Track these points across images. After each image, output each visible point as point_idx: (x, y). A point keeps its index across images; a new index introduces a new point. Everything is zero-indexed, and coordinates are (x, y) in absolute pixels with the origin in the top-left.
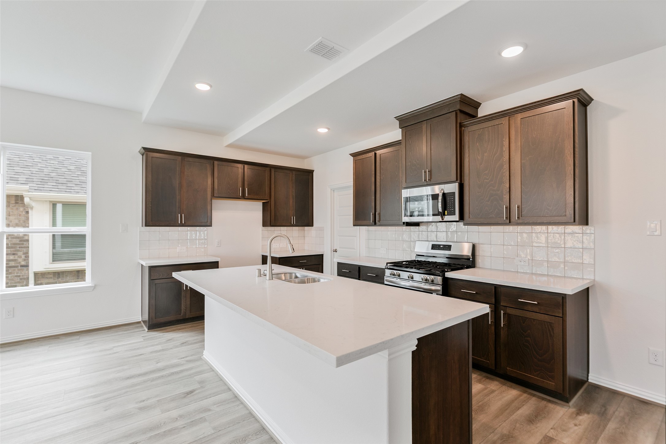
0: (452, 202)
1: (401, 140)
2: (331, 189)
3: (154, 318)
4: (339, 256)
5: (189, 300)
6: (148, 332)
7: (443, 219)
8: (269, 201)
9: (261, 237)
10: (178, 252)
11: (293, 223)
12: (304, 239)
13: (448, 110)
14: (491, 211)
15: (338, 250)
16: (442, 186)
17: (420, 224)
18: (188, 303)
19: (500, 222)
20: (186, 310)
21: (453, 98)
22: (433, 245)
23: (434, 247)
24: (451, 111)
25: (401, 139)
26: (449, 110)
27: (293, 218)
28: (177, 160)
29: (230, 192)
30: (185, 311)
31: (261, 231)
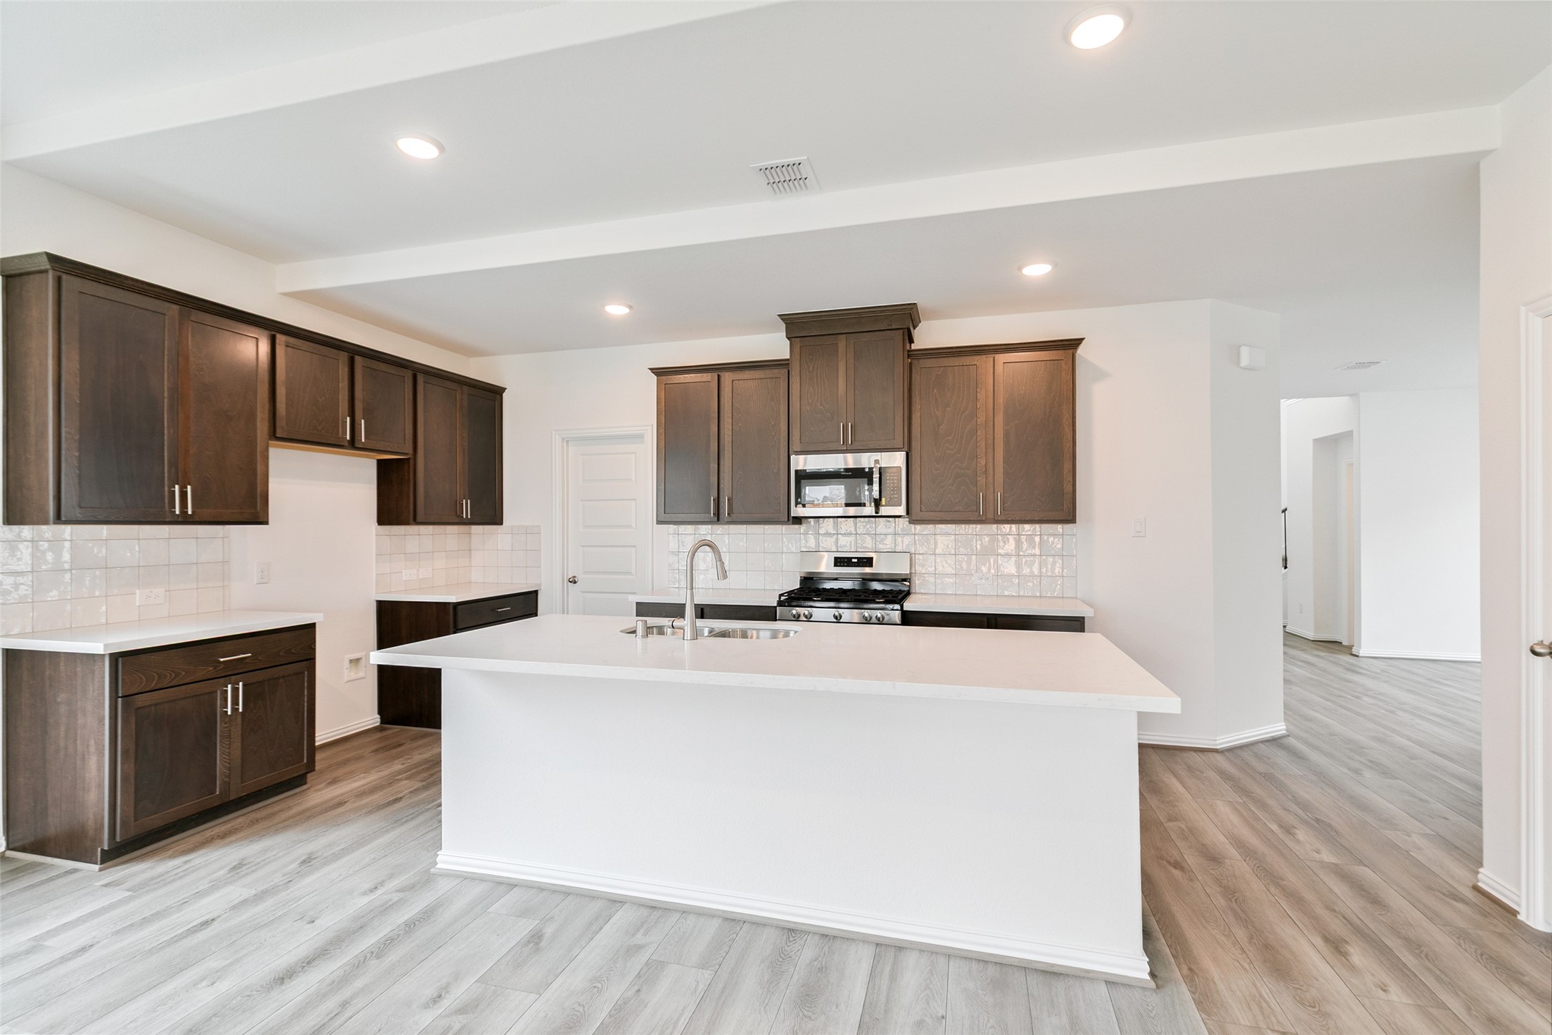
0: (894, 483)
1: (788, 360)
2: (563, 439)
3: (132, 819)
4: (582, 592)
5: (239, 745)
6: (101, 870)
7: (876, 513)
8: (408, 459)
9: (374, 553)
10: (137, 604)
11: (467, 516)
12: (470, 557)
13: (888, 325)
14: (958, 500)
15: (580, 577)
16: (877, 456)
17: (803, 520)
18: (237, 753)
19: (972, 519)
20: (229, 778)
21: (901, 307)
22: (836, 559)
23: (839, 562)
24: (893, 327)
25: (788, 357)
26: (891, 325)
27: (467, 504)
28: (165, 314)
29: (320, 428)
30: (227, 780)
31: (374, 536)
